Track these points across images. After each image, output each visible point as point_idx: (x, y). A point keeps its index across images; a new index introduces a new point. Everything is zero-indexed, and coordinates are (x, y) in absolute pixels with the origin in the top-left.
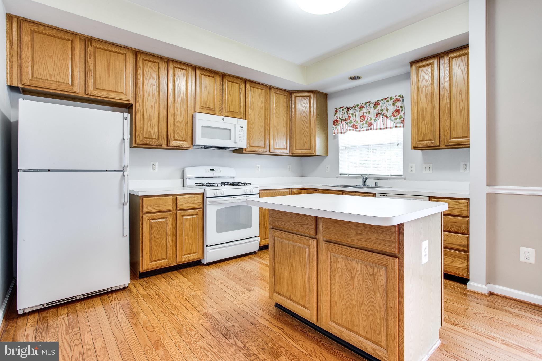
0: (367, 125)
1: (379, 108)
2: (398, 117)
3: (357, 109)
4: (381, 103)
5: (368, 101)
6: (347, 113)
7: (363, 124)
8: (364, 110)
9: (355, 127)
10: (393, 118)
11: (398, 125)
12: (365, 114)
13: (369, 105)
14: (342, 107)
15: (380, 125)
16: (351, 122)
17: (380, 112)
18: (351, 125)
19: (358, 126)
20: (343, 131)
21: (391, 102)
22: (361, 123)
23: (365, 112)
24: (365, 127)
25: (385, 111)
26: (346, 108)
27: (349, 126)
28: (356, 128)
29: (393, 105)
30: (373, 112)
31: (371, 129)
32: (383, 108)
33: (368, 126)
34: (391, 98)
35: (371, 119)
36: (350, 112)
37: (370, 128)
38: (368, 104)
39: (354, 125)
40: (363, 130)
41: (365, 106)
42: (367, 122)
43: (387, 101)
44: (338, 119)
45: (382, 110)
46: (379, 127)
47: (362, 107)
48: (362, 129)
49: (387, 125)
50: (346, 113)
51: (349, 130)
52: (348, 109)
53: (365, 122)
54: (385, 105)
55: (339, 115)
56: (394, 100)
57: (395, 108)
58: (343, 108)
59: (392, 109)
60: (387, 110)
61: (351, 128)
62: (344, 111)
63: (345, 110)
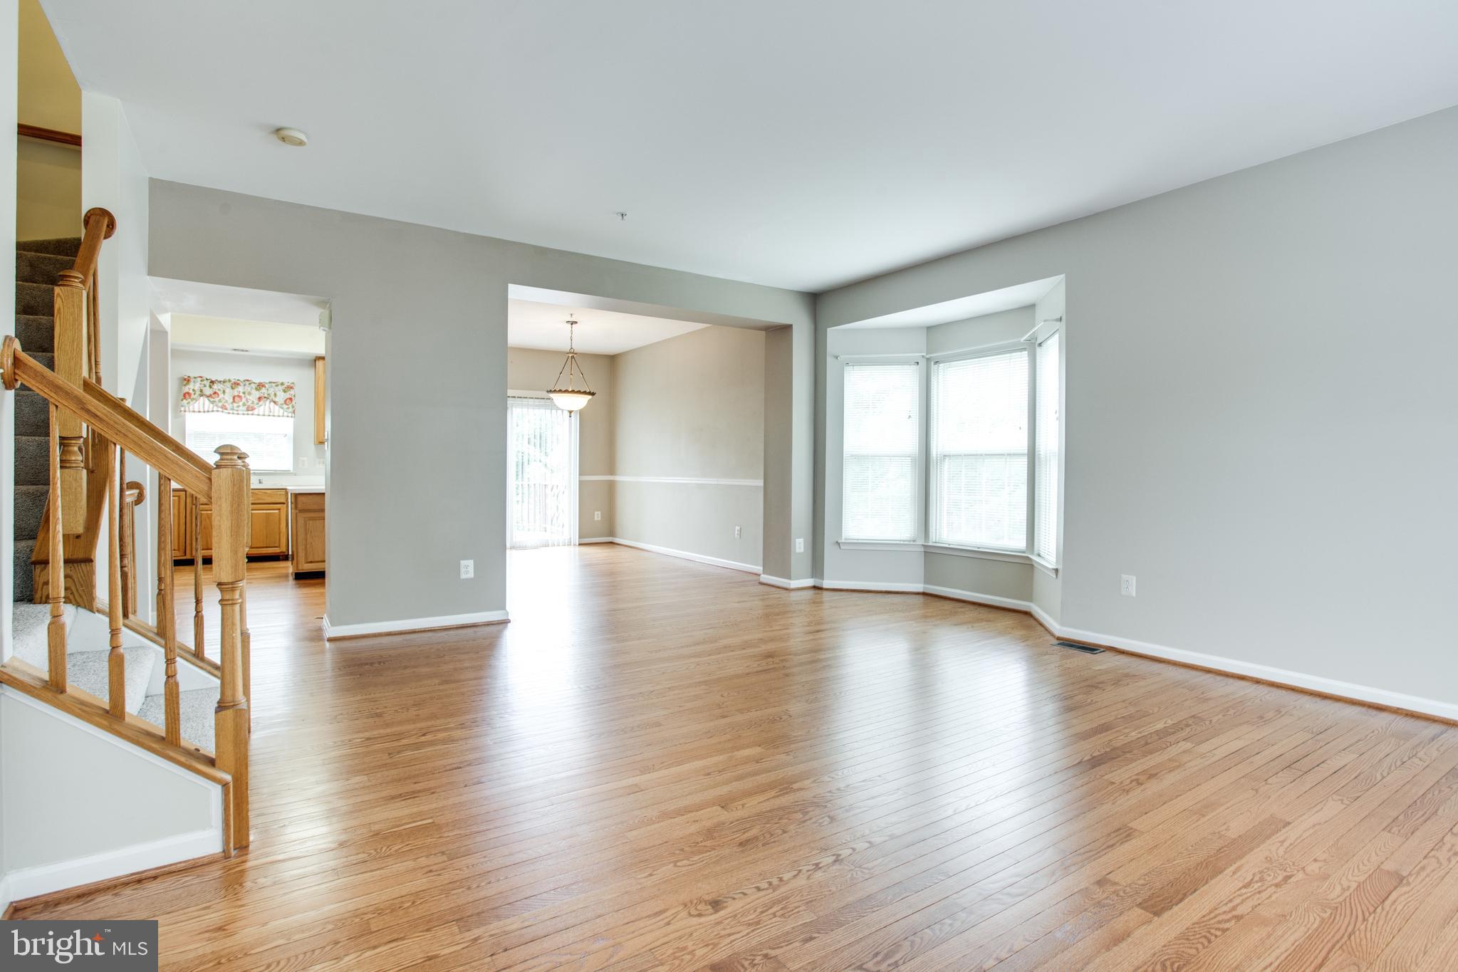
0: (245, 408)
1: (263, 390)
2: (290, 406)
3: (228, 384)
4: (267, 386)
5: (249, 379)
6: (210, 387)
7: (238, 406)
8: (241, 389)
9: (224, 407)
10: (285, 406)
11: (290, 415)
12: (241, 394)
13: (250, 384)
14: (201, 377)
15: (264, 411)
16: (220, 401)
17: (266, 395)
18: (220, 404)
19: (227, 406)
20: (202, 410)
21: (280, 388)
22: (235, 405)
23: (242, 391)
24: (243, 410)
25: (272, 397)
26: (207, 379)
27: (217, 406)
28: (226, 409)
29: (285, 391)
30: (257, 394)
31: (252, 414)
32: (270, 392)
33: (248, 410)
34: (282, 384)
35: (253, 402)
36: (215, 387)
37: (250, 412)
38: (247, 383)
39: (223, 405)
40: (238, 414)
41: (241, 384)
42: (244, 405)
43: (277, 386)
44: (191, 391)
45: (269, 394)
46: (261, 413)
47: (236, 384)
48: (236, 412)
49: (274, 412)
50: (208, 385)
51: (217, 411)
52: (212, 382)
53: (241, 403)
54: (272, 389)
55: (194, 386)
56: (285, 386)
57: (287, 395)
58: (200, 379)
59: (281, 397)
60: (275, 395)
61: (220, 409)
62: (202, 383)
63: (208, 383)
